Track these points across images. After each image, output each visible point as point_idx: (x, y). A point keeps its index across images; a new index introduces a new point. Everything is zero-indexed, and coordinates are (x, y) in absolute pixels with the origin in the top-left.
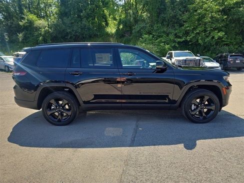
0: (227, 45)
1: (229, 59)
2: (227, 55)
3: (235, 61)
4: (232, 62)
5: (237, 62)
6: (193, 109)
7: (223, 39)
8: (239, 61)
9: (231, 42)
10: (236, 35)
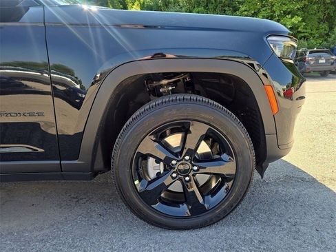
0: (304, 37)
1: (308, 57)
2: (305, 52)
3: (317, 61)
4: (312, 63)
5: (321, 61)
6: (152, 174)
7: (299, 29)
8: (324, 61)
9: (311, 34)
10: (319, 23)
